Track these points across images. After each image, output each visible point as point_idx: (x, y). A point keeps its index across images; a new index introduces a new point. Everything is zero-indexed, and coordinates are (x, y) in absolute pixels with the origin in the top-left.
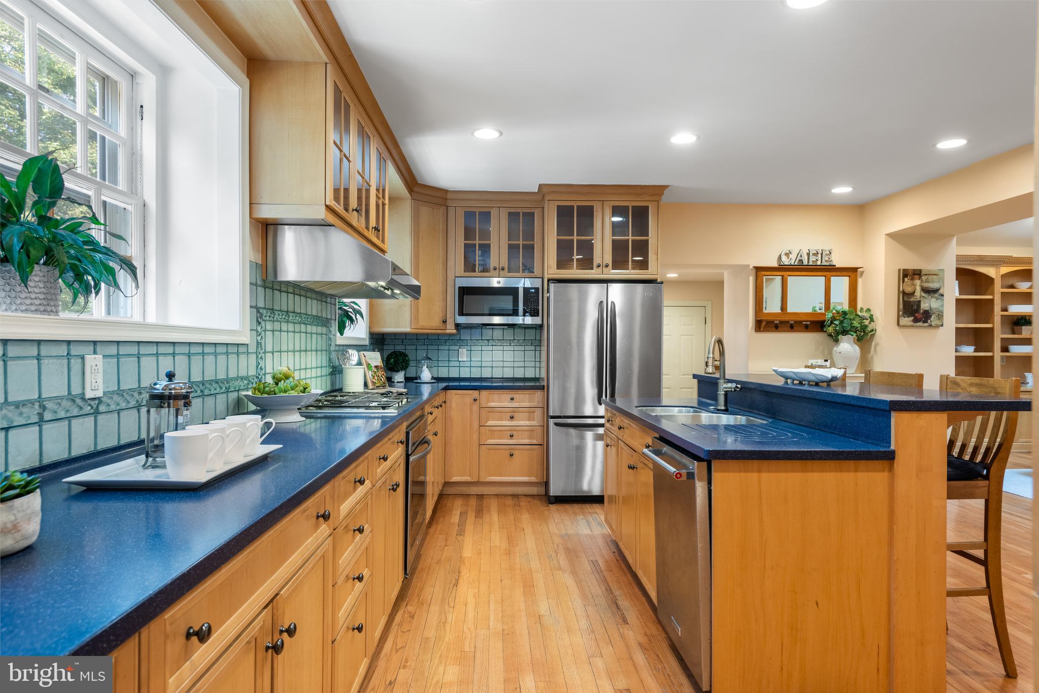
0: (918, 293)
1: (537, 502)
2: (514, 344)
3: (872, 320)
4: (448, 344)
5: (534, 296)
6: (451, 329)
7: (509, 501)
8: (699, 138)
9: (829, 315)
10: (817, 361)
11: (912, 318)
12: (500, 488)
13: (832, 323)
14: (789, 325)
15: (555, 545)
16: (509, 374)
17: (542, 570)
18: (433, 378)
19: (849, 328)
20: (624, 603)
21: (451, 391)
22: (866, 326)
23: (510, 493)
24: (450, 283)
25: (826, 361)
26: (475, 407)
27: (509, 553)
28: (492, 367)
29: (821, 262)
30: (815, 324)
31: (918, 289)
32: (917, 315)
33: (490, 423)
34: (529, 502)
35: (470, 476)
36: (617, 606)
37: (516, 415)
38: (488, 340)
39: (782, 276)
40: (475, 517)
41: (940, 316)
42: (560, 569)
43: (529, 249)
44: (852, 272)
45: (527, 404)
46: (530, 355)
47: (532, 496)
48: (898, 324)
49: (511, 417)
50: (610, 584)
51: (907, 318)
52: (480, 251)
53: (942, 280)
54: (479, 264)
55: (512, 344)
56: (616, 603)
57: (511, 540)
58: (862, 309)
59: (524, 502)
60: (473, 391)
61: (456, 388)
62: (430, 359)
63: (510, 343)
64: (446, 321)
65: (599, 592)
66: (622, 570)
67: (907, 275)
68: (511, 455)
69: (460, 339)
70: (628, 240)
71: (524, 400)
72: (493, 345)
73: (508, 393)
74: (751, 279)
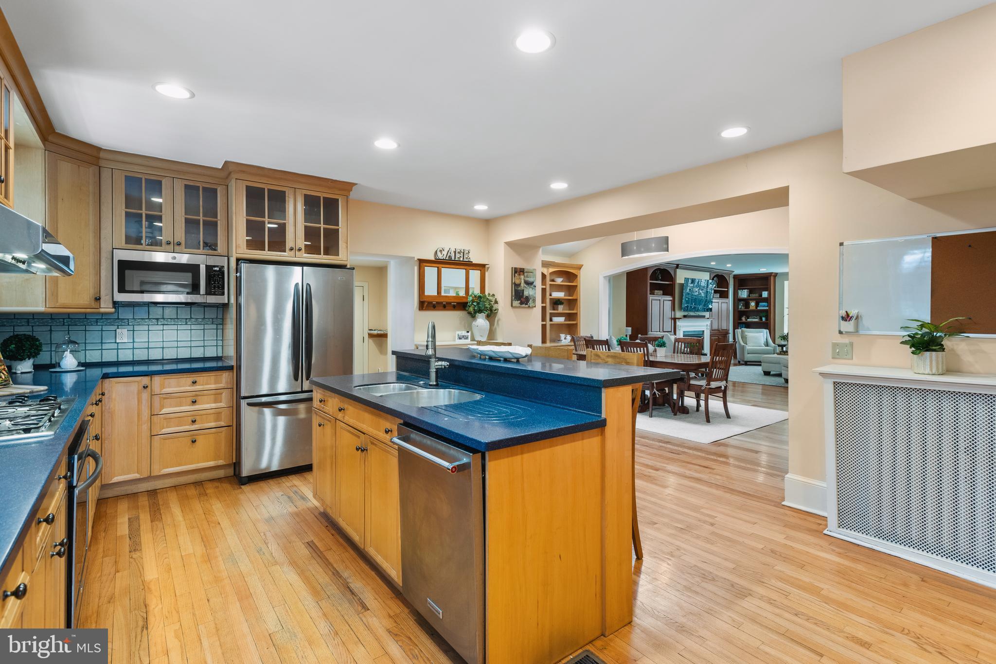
0: (523, 284)
1: (226, 486)
2: (192, 322)
3: (496, 302)
4: (100, 324)
5: (218, 275)
6: (106, 307)
7: (192, 492)
8: (399, 145)
9: (470, 299)
10: (461, 332)
11: (519, 302)
12: (178, 478)
13: (472, 304)
14: (442, 305)
15: (262, 534)
16: (184, 354)
17: (255, 571)
18: (80, 364)
19: (483, 308)
20: (357, 584)
21: (111, 379)
22: (492, 307)
23: (192, 481)
24: (105, 255)
25: (468, 332)
26: (145, 395)
27: (208, 559)
28: (163, 348)
29: (463, 259)
30: (460, 305)
31: (523, 281)
32: (522, 299)
33: (164, 411)
34: (217, 487)
35: (138, 473)
36: (351, 591)
37: (198, 399)
38: (157, 319)
39: (438, 267)
40: (152, 522)
41: (534, 301)
42: (276, 563)
43: (211, 226)
44: (482, 267)
45: (213, 386)
46: (211, 333)
47: (219, 480)
48: (512, 306)
49: (193, 402)
50: (335, 566)
51: (516, 302)
52: (147, 222)
53: (535, 276)
54: (146, 237)
55: (189, 323)
56: (348, 587)
57: (206, 542)
58: (489, 294)
59: (210, 489)
60: (142, 377)
61: (117, 375)
62: (76, 343)
63: (186, 322)
64: (100, 299)
65: (327, 579)
66: (342, 545)
67: (518, 272)
68: (194, 442)
69: (118, 319)
70: (320, 227)
71: (208, 383)
72: (163, 325)
73: (188, 376)
74: (416, 269)
